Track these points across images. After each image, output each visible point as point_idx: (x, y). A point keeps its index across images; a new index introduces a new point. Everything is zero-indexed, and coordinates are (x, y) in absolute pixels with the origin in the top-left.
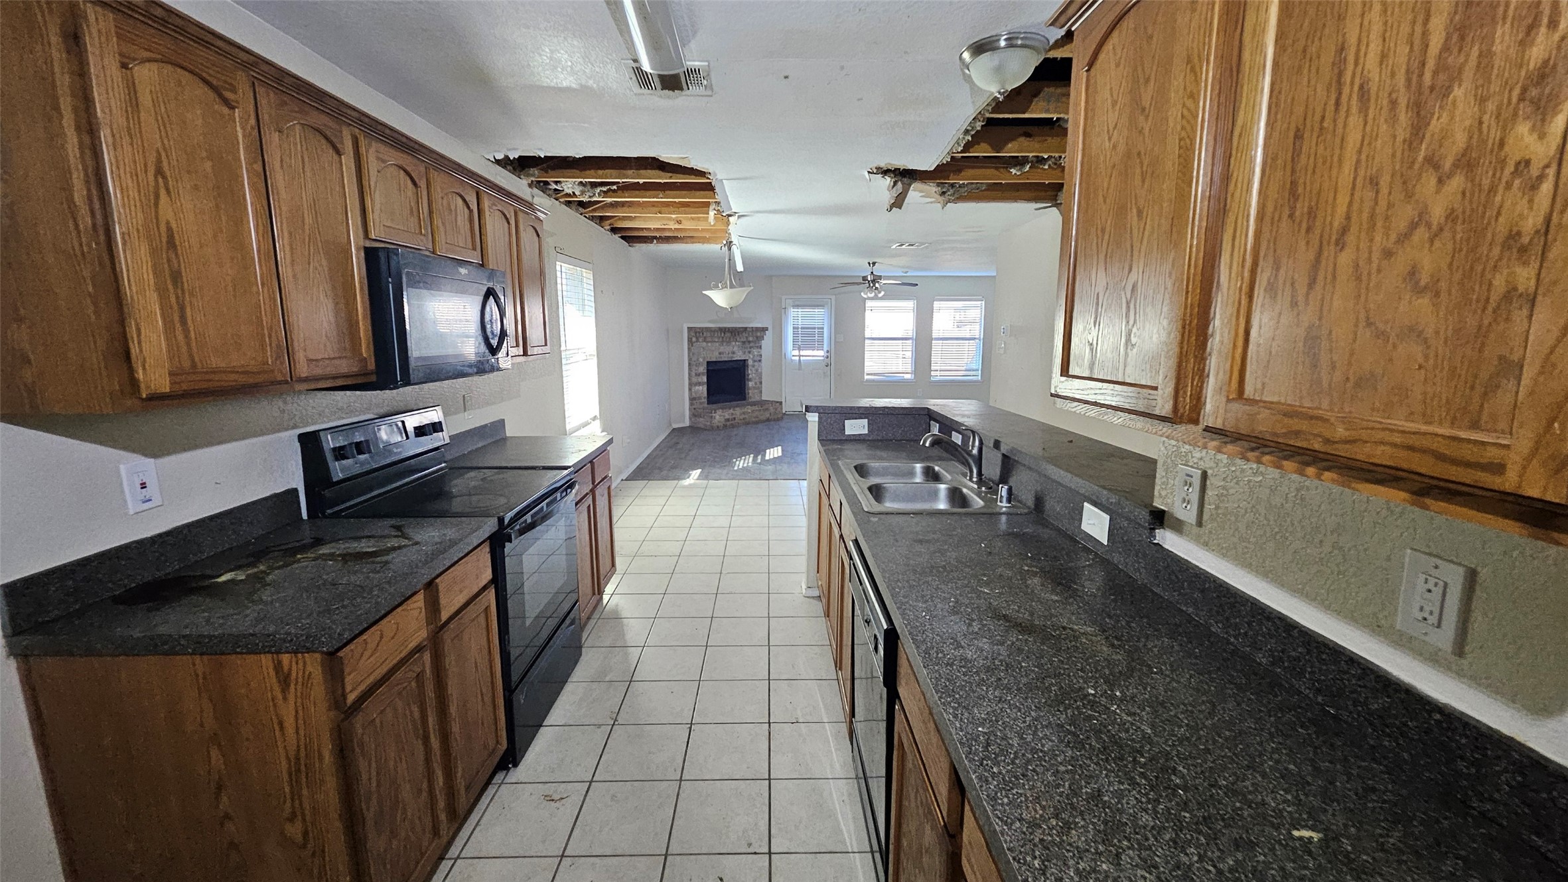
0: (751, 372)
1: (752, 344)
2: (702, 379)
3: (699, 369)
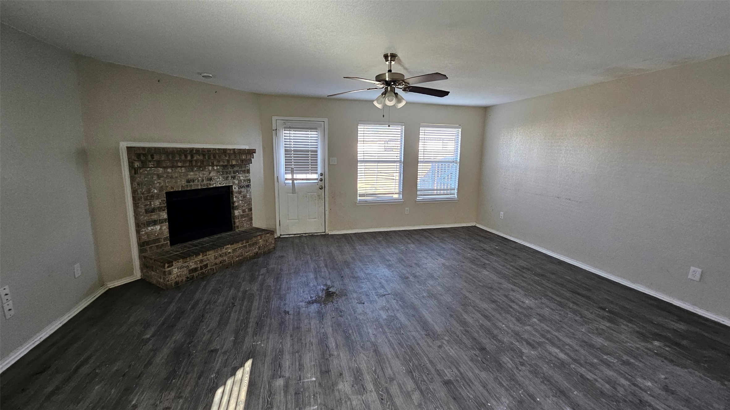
0: (237, 200)
1: (236, 169)
2: (159, 216)
3: (152, 203)
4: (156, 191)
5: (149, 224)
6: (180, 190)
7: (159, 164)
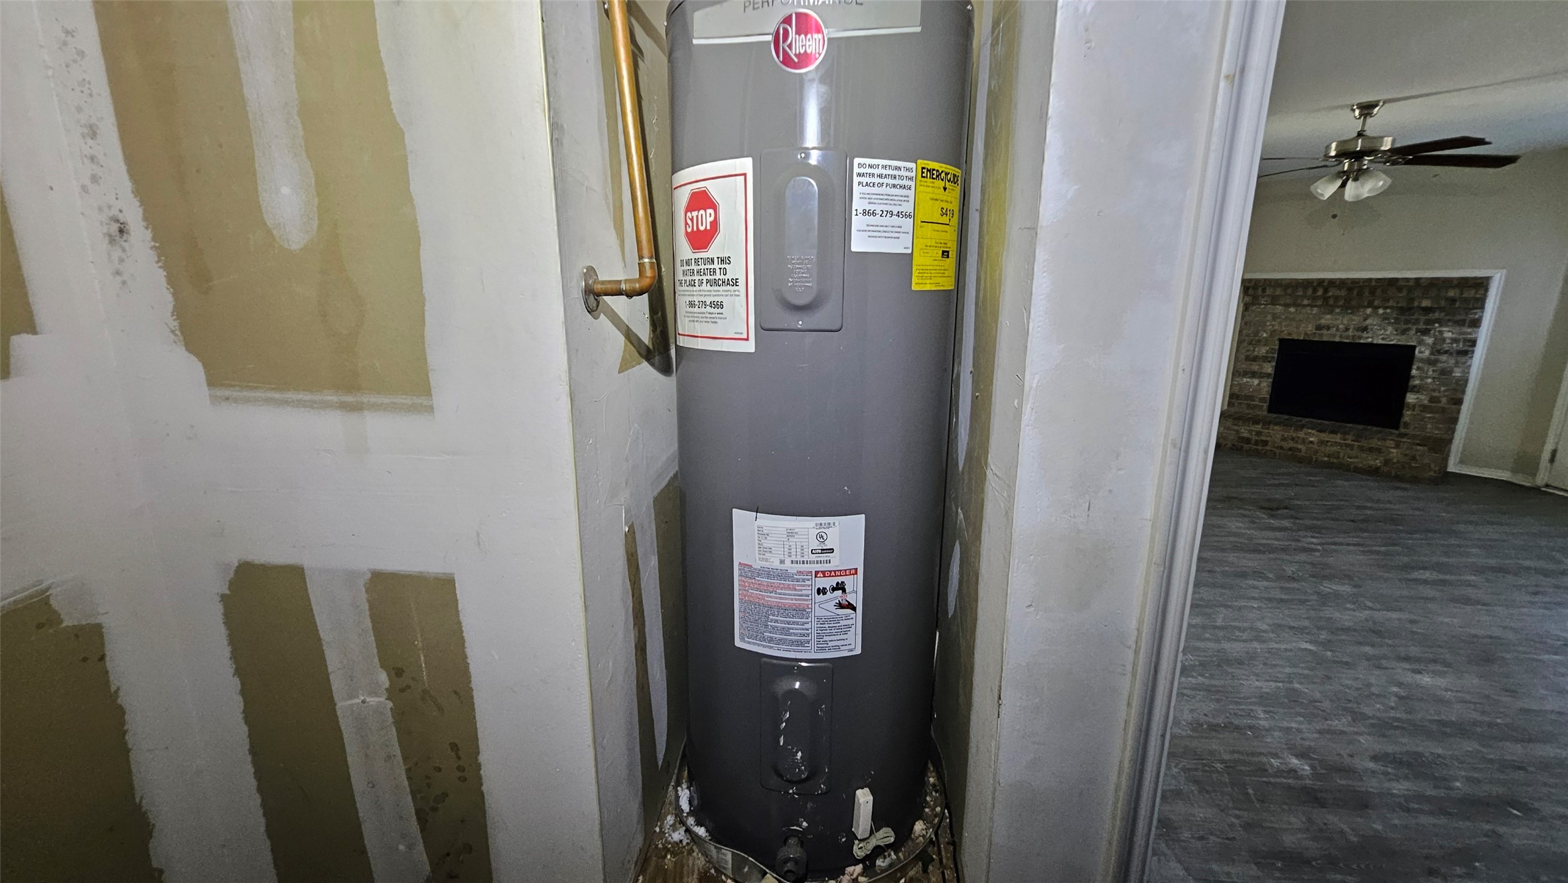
0: (1420, 374)
1: (1434, 317)
2: (1262, 368)
3: (1257, 349)
4: (1265, 335)
5: (1245, 374)
6: (1302, 338)
7: (1274, 301)
